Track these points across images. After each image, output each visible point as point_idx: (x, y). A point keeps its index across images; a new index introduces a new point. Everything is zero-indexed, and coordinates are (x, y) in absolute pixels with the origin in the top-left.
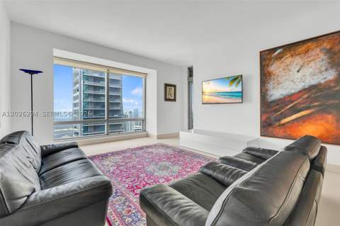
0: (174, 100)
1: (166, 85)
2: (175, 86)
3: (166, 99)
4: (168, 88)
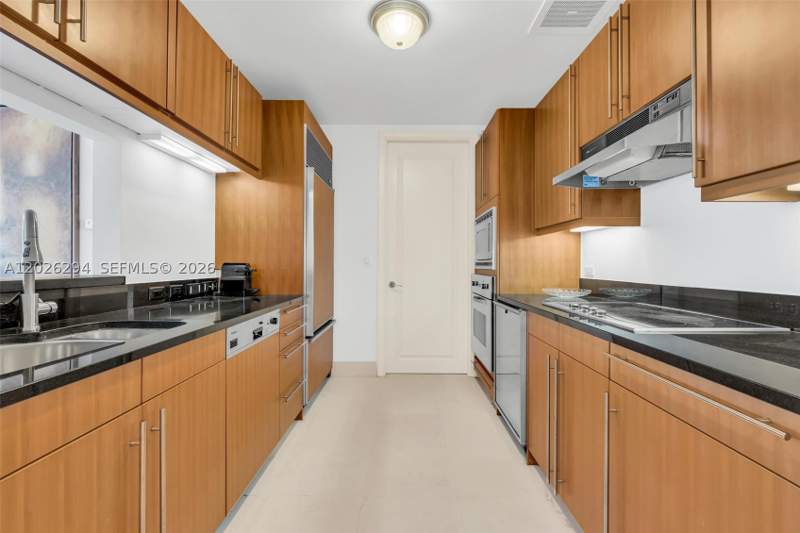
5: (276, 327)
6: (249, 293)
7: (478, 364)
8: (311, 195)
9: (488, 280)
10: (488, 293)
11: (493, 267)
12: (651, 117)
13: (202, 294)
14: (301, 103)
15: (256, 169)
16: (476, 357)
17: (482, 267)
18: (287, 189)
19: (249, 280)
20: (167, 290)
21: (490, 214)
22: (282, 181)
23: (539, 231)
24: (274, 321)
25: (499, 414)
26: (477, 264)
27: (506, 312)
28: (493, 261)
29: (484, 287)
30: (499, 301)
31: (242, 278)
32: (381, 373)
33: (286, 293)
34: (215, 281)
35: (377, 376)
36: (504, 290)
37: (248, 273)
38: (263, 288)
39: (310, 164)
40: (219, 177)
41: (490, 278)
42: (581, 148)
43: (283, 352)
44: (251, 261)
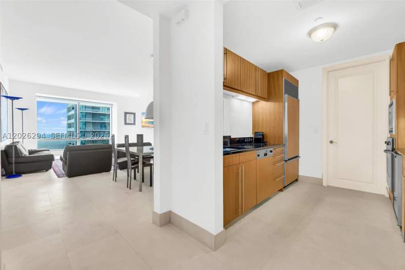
0: (134, 124)
1: (126, 113)
2: (134, 114)
3: (126, 123)
4: (128, 115)
5: (272, 153)
6: (263, 142)
8: (286, 104)
13: (249, 142)
14: (282, 71)
15: (265, 99)
18: (277, 104)
19: (263, 138)
20: (239, 140)
22: (275, 101)
24: (271, 151)
31: (261, 137)
32: (324, 184)
33: (277, 143)
34: (252, 138)
35: (322, 185)
37: (263, 135)
38: (268, 141)
39: (286, 93)
40: (253, 103)
43: (274, 164)
44: (264, 132)
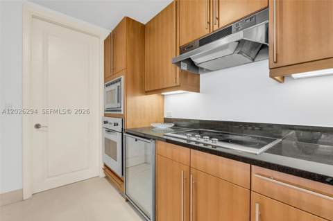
7: (107, 170)
9: (119, 121)
10: (119, 128)
11: (122, 113)
12: (233, 30)
16: (105, 165)
17: (109, 112)
21: (120, 80)
23: (147, 93)
25: (127, 201)
26: (107, 111)
27: (136, 140)
28: (122, 109)
29: (116, 125)
30: (127, 133)
32: (27, 195)
36: (129, 126)
41: (120, 120)
42: (180, 47)
